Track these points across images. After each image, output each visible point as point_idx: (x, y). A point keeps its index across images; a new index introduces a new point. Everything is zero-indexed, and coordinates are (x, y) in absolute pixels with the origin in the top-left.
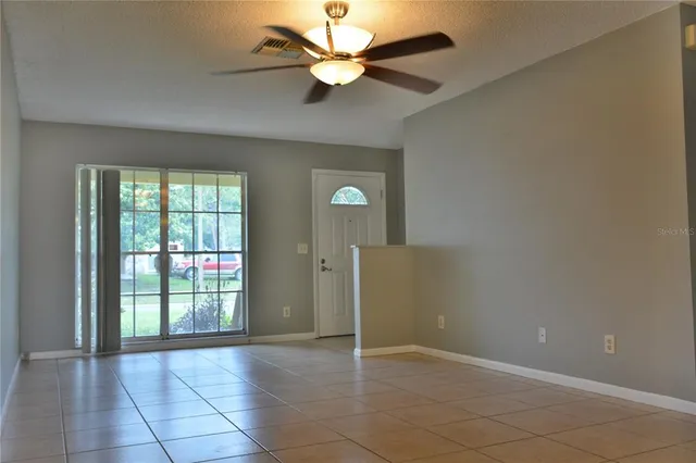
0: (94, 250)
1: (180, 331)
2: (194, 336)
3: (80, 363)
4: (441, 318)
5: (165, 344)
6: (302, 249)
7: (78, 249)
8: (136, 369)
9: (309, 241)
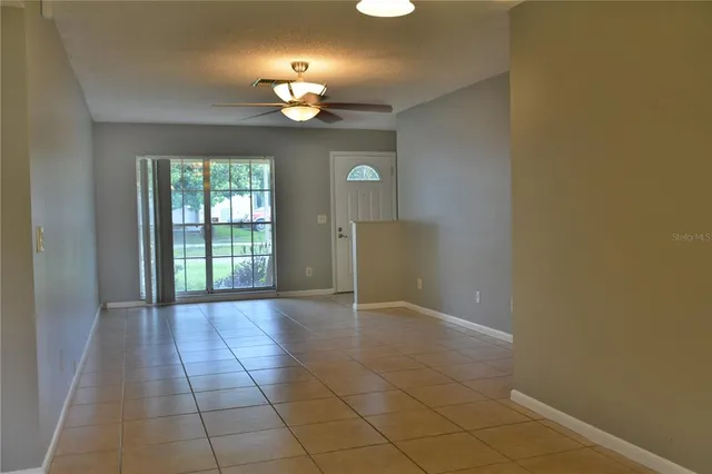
0: (152, 223)
1: (222, 287)
2: (233, 290)
3: (144, 311)
4: (420, 281)
5: (211, 297)
6: (322, 219)
7: (141, 223)
8: (187, 316)
9: (328, 213)
